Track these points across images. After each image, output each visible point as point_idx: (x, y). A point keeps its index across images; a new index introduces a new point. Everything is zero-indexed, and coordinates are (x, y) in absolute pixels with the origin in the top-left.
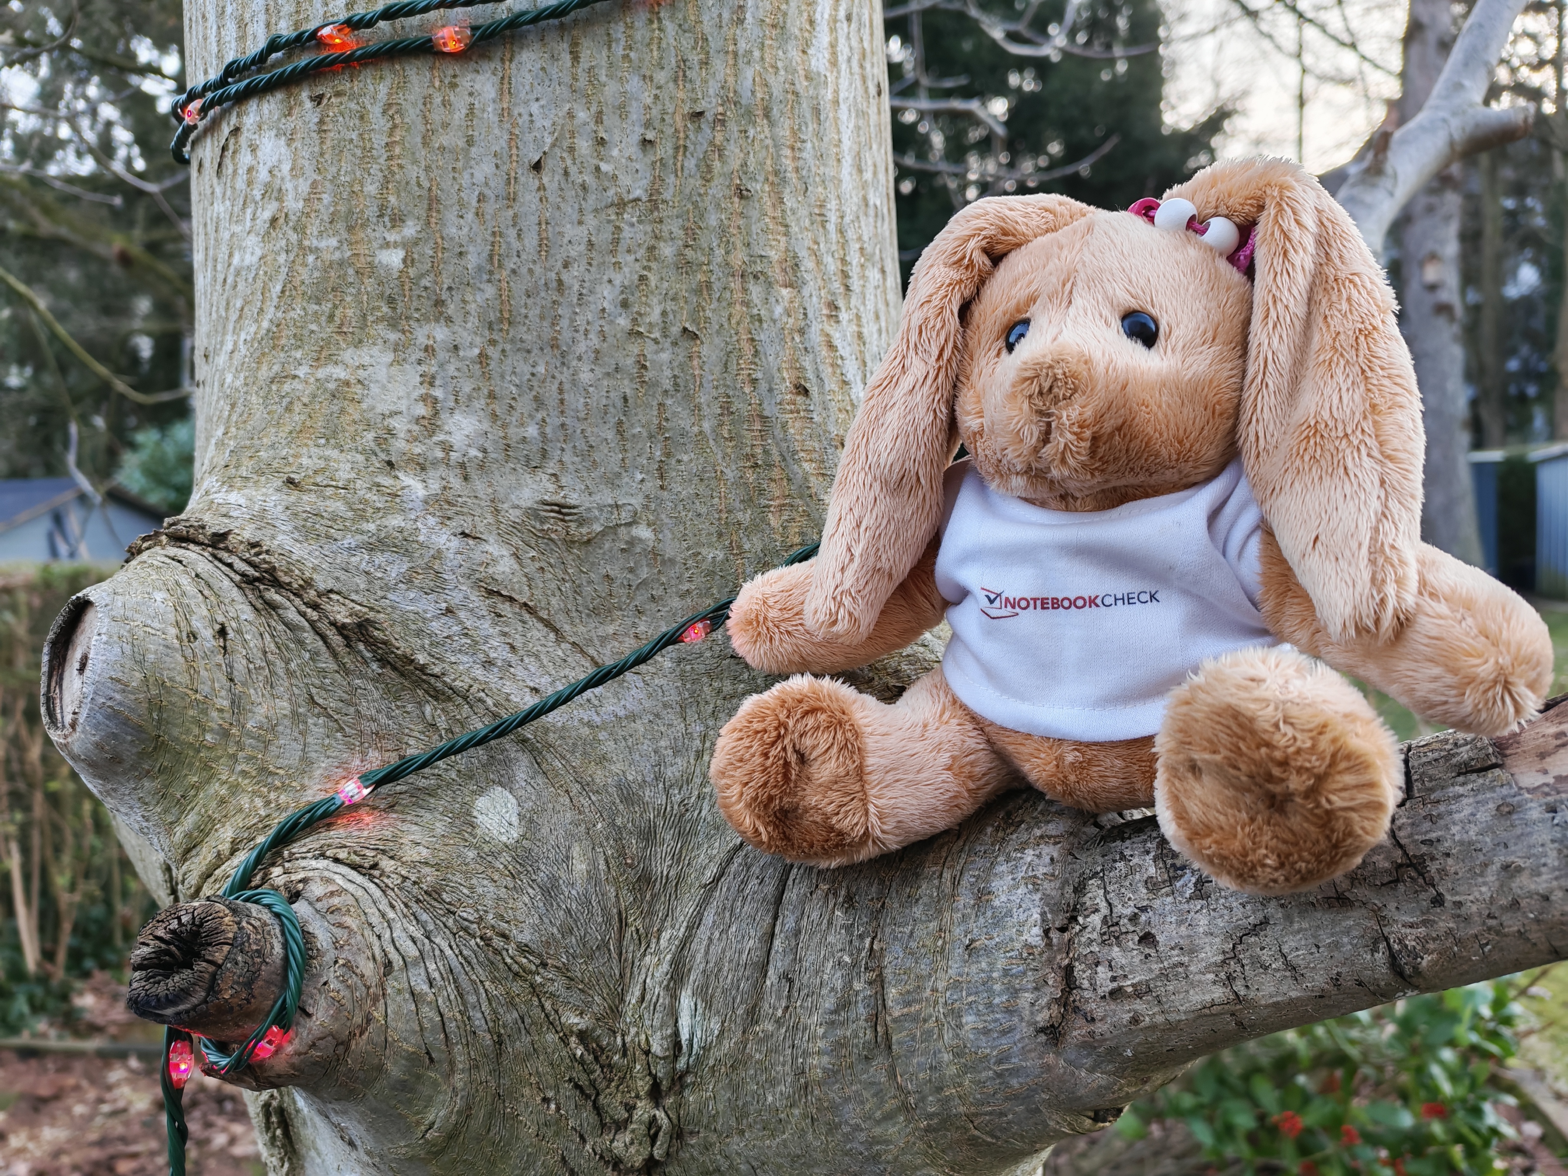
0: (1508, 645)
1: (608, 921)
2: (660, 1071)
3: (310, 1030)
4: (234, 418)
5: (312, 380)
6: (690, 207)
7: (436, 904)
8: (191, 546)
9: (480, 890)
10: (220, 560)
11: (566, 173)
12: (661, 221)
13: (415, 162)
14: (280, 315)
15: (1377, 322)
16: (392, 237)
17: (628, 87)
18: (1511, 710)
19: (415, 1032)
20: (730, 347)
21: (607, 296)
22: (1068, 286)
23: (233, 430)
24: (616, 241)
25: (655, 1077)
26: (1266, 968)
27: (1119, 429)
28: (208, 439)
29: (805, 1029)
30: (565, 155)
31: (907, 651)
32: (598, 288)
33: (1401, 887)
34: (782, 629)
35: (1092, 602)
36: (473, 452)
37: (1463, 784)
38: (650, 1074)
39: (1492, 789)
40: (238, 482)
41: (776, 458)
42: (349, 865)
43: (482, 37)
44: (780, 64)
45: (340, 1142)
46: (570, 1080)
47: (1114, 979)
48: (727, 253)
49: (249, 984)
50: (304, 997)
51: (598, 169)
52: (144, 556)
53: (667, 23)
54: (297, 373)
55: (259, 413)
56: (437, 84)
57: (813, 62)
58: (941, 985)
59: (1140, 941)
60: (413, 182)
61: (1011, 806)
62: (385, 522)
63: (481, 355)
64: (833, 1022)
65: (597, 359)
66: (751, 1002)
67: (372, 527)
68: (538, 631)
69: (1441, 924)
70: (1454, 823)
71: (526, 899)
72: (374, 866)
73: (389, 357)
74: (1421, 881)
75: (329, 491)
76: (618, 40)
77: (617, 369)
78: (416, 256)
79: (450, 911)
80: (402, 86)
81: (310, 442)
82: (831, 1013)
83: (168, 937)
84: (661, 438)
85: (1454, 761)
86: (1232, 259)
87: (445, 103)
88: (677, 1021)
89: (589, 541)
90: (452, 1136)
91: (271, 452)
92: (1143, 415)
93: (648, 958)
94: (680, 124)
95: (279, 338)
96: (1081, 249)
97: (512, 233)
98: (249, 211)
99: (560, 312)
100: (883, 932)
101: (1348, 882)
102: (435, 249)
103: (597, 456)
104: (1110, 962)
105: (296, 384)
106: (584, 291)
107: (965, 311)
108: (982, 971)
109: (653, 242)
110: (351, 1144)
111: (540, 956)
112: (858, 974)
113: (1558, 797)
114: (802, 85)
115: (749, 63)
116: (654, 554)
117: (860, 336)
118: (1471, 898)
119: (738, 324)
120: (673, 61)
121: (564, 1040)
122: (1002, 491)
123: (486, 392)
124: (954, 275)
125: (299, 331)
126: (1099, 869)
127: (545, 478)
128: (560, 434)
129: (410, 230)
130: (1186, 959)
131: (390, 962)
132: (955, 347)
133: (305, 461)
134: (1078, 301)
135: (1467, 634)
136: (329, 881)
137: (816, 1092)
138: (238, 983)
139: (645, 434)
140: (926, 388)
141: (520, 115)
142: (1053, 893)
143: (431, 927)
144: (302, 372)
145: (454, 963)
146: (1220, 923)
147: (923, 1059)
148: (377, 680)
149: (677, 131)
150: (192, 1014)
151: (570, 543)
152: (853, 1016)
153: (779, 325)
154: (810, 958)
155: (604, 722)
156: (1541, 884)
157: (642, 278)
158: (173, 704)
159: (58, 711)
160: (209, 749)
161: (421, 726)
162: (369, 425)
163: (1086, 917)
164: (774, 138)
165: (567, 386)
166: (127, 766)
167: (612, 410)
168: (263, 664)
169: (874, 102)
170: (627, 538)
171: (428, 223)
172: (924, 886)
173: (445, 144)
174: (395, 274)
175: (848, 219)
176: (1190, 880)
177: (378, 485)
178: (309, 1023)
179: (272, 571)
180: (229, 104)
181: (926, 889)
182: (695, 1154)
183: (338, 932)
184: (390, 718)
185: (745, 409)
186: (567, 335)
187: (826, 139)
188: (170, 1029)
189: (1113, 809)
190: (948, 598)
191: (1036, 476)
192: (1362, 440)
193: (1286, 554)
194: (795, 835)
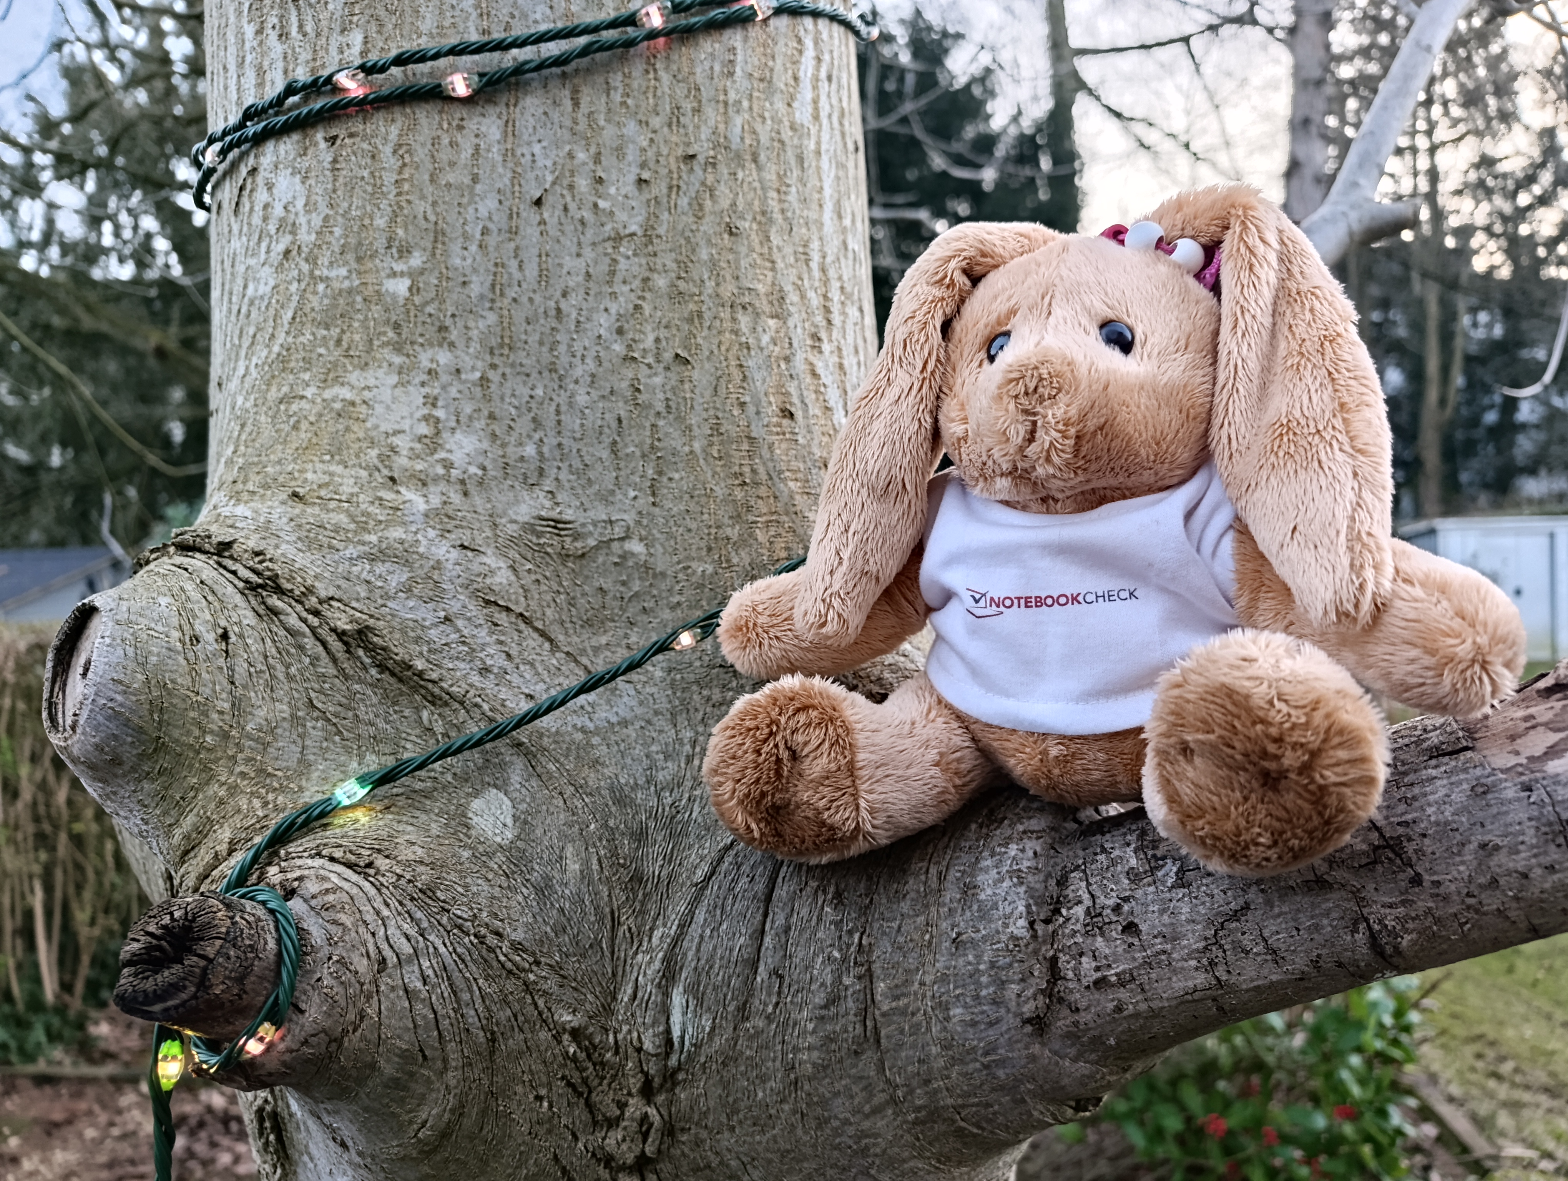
0: (1485, 625)
1: (601, 920)
2: (652, 1068)
3: (303, 1026)
4: (243, 437)
5: (319, 400)
6: (683, 242)
7: (430, 902)
8: (198, 555)
9: (475, 889)
10: (225, 568)
11: (566, 209)
12: (655, 255)
13: (423, 197)
14: (290, 339)
15: (1340, 329)
16: (399, 267)
17: (625, 131)
18: (1488, 688)
19: (408, 1030)
20: (720, 373)
21: (604, 323)
22: (1047, 299)
23: (242, 448)
24: (613, 273)
25: (646, 1074)
26: (1248, 953)
27: (1101, 429)
28: (218, 461)
29: (795, 1024)
30: (565, 192)
31: (889, 659)
32: (595, 316)
33: (1379, 868)
34: (771, 635)
35: (1075, 599)
36: (473, 470)
37: (1436, 767)
38: (642, 1071)
39: (1465, 770)
40: (245, 496)
41: (763, 476)
42: (344, 864)
43: (489, 83)
44: (767, 115)
45: (331, 1144)
46: (563, 1078)
47: (1098, 969)
48: (718, 285)
49: (240, 980)
50: (297, 994)
51: (596, 205)
52: (152, 566)
53: (662, 73)
54: (305, 393)
55: (268, 433)
56: (445, 126)
57: (797, 115)
58: (929, 979)
59: (1123, 931)
60: (420, 216)
61: (993, 803)
62: (386, 534)
63: (482, 378)
64: (822, 1018)
65: (593, 382)
66: (742, 999)
67: (373, 538)
68: (533, 640)
69: (1420, 904)
70: (1429, 805)
71: (520, 898)
72: (370, 865)
73: (394, 379)
74: (1398, 862)
75: (333, 505)
76: (616, 89)
77: (612, 392)
78: (421, 285)
79: (443, 909)
80: (413, 127)
81: (315, 459)
82: (821, 1008)
83: (159, 932)
84: (654, 457)
85: (1425, 745)
86: (1199, 276)
87: (452, 144)
88: (668, 1019)
89: (583, 555)
90: (445, 1135)
91: (278, 468)
92: (1124, 415)
93: (640, 956)
94: (674, 167)
95: (288, 361)
96: (1058, 266)
97: (513, 264)
98: (264, 245)
99: (558, 338)
100: (871, 927)
101: (1326, 865)
102: (440, 279)
103: (591, 474)
104: (1094, 952)
105: (304, 404)
106: (582, 319)
107: (946, 327)
108: (969, 963)
109: (648, 274)
110: (343, 1145)
111: (533, 954)
112: (848, 969)
113: (1532, 776)
114: (787, 134)
115: (738, 112)
116: (645, 568)
117: (841, 366)
118: (1449, 877)
119: (727, 350)
120: (668, 108)
121: (557, 1038)
122: (985, 495)
123: (486, 413)
124: (938, 292)
125: (308, 355)
126: (1080, 862)
127: (542, 495)
128: (557, 453)
129: (416, 260)
130: (1168, 947)
131: (384, 959)
132: (938, 360)
133: (310, 476)
134: (1058, 311)
135: (1444, 616)
136: (324, 879)
137: (807, 1087)
138: (229, 978)
139: (638, 453)
140: (911, 398)
141: (523, 155)
142: (1038, 886)
143: (425, 924)
144: (309, 392)
145: (448, 961)
146: (1202, 910)
147: (911, 1053)
148: (375, 685)
149: (670, 172)
150: (181, 1010)
151: (565, 557)
152: (842, 1011)
153: (766, 352)
154: (800, 954)
155: (597, 728)
156: (1520, 862)
157: (637, 307)
158: (175, 706)
159: (60, 715)
160: (209, 750)
161: (418, 731)
162: (373, 443)
163: (1069, 908)
164: (760, 181)
165: (563, 408)
166: (126, 767)
167: (606, 430)
168: (264, 668)
169: (852, 157)
170: (620, 552)
171: (434, 255)
172: (911, 882)
173: (452, 181)
174: (401, 302)
175: (829, 260)
176: (1171, 869)
177: (381, 499)
178: (302, 1020)
179: (275, 578)
180: (248, 145)
181: (912, 884)
182: (686, 1150)
183: (333, 929)
184: (387, 722)
185: (733, 431)
186: (565, 359)
187: (809, 185)
188: (160, 1027)
189: (1090, 804)
190: (932, 603)
191: (1020, 477)
192: (1333, 436)
193: (1262, 547)
194: (787, 830)
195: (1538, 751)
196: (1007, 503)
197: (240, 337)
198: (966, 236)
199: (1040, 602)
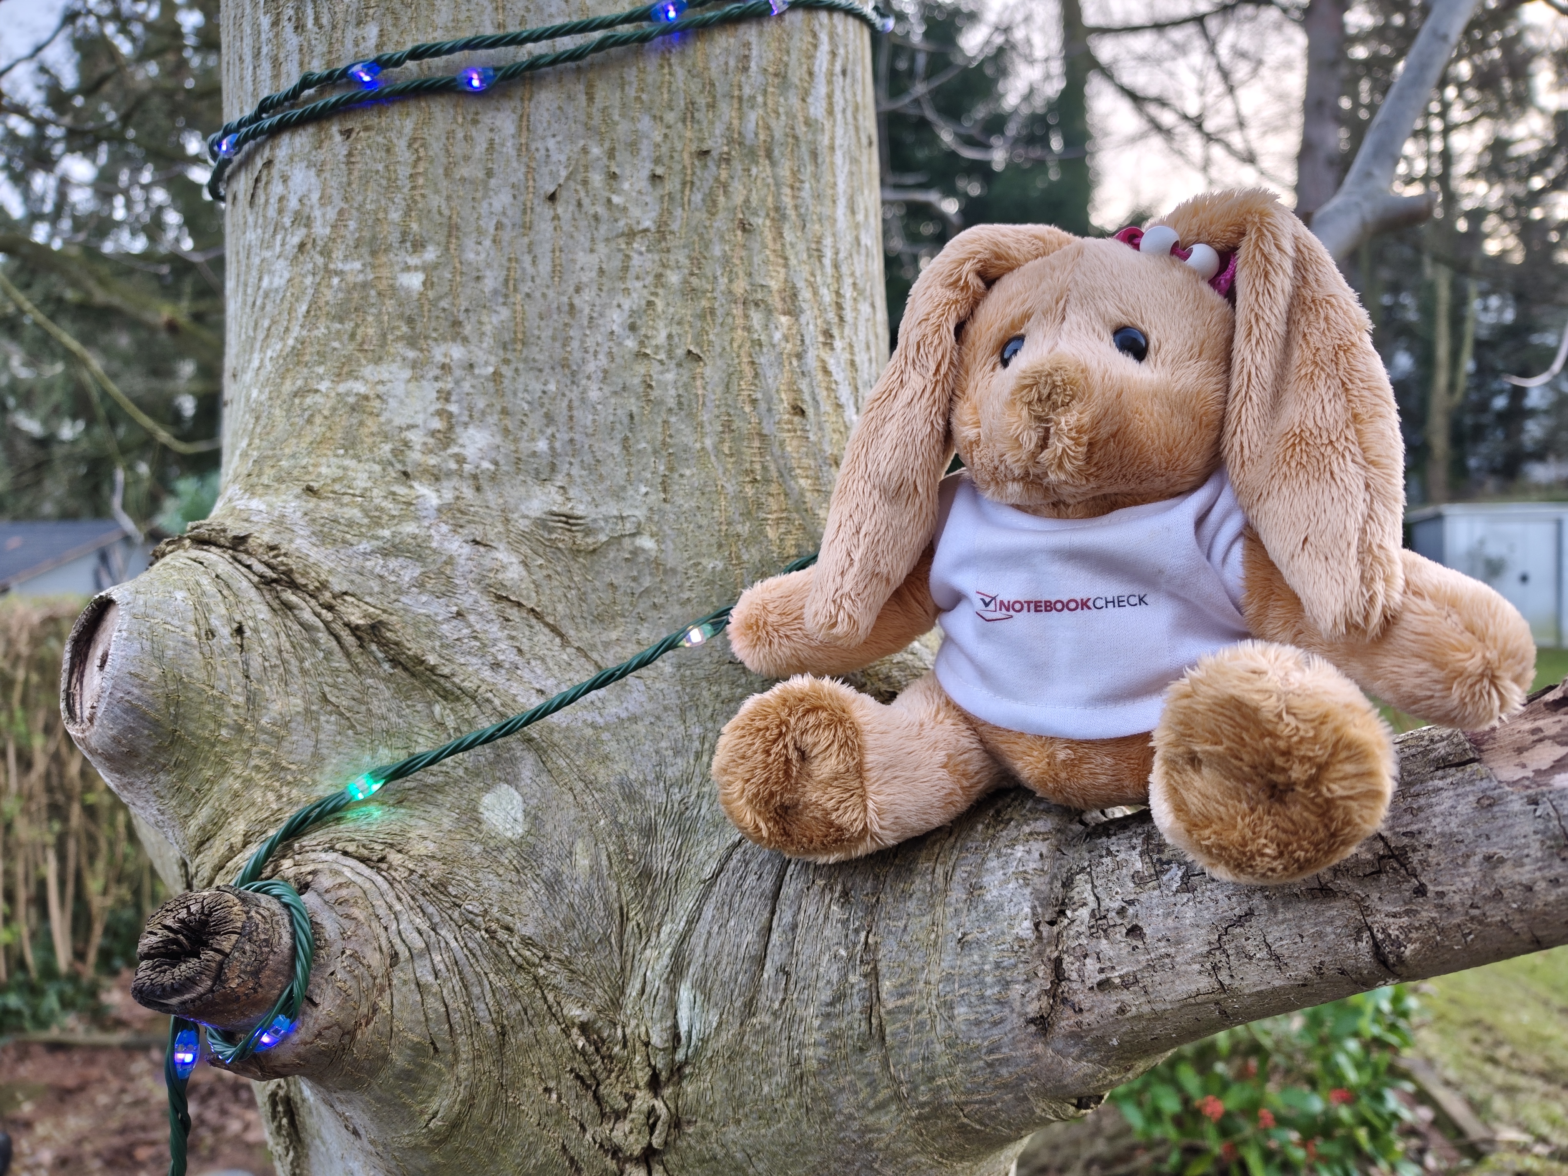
0: (1495, 639)
1: (610, 915)
2: (659, 1062)
3: (316, 1019)
4: (258, 430)
5: (333, 394)
6: (696, 238)
7: (442, 897)
8: (213, 549)
9: (486, 884)
10: (240, 562)
11: (579, 204)
12: (668, 251)
13: (437, 192)
14: (304, 333)
15: (1355, 339)
16: (413, 261)
17: (639, 126)
18: (1497, 703)
19: (420, 1023)
20: (731, 369)
21: (616, 319)
22: (1062, 303)
23: (257, 441)
24: (626, 269)
25: (654, 1068)
26: (1251, 958)
27: (1114, 436)
28: (233, 453)
29: (801, 1021)
30: (579, 187)
31: (897, 657)
32: (608, 312)
33: (1384, 878)
34: (782, 633)
35: (1084, 604)
36: (486, 465)
37: (1442, 778)
38: (650, 1065)
39: (1472, 782)
40: (260, 490)
42: (357, 858)
43: (503, 78)
44: (781, 110)
45: (344, 1131)
46: (571, 1071)
47: (1102, 971)
48: (730, 281)
49: (256, 974)
50: (311, 987)
51: (609, 201)
52: (167, 559)
53: (677, 69)
54: (319, 387)
55: (282, 426)
57: (812, 110)
58: (934, 978)
59: (1127, 934)
60: (435, 210)
61: (1000, 804)
62: (400, 528)
63: (495, 373)
64: (828, 1015)
65: (605, 378)
66: (749, 995)
67: (386, 533)
68: (544, 636)
69: (1424, 914)
70: (1435, 816)
71: (531, 894)
73: (407, 373)
74: (1403, 872)
75: (346, 499)
76: (630, 83)
77: (624, 388)
78: (435, 280)
79: (455, 904)
80: (428, 121)
81: (329, 453)
82: (827, 1005)
83: (176, 926)
84: (664, 453)
85: (1432, 756)
86: (1213, 282)
87: (467, 138)
88: (676, 1014)
89: (594, 551)
90: (455, 1125)
91: (292, 462)
92: (1137, 423)
93: (648, 952)
94: (687, 161)
95: (303, 355)
96: (1072, 270)
97: (527, 259)
98: (279, 237)
99: (571, 333)
100: (878, 926)
101: (1331, 874)
102: (454, 274)
103: (603, 470)
104: (1098, 954)
105: (318, 398)
106: (595, 315)
107: (960, 330)
108: (974, 963)
109: (660, 270)
110: (355, 1133)
111: (543, 949)
112: (854, 967)
113: (1539, 790)
114: (801, 129)
116: (656, 564)
117: (853, 363)
118: (1454, 888)
119: (740, 347)
120: (682, 103)
121: (566, 1031)
122: (997, 498)
123: (499, 408)
124: (951, 295)
125: (322, 348)
126: (1086, 864)
127: (553, 490)
128: (569, 448)
129: (431, 254)
130: (1172, 951)
131: (396, 954)
132: (951, 363)
133: (324, 470)
134: (1072, 317)
135: (1454, 630)
136: (337, 873)
137: (812, 1082)
138: (245, 972)
139: (650, 450)
140: (924, 401)
141: (537, 150)
142: (1043, 888)
143: (437, 919)
144: (324, 386)
145: (460, 955)
146: (1206, 915)
147: (916, 1050)
148: (388, 679)
149: (684, 167)
150: (198, 1003)
151: (576, 552)
152: (848, 1008)
153: (778, 349)
154: (806, 952)
155: (607, 724)
156: (1525, 874)
157: (650, 304)
158: (190, 699)
159: (78, 706)
160: (224, 743)
161: (430, 725)
162: (386, 437)
163: (1074, 910)
164: (775, 177)
165: (576, 404)
166: (143, 759)
167: (618, 426)
168: (279, 662)
169: (865, 151)
170: (631, 548)
171: (447, 249)
172: (918, 881)
173: (466, 175)
174: (415, 296)
175: (842, 255)
176: (1176, 873)
177: (394, 494)
178: (316, 1013)
179: (289, 572)
180: (263, 137)
181: (919, 885)
182: (692, 1142)
183: (346, 923)
184: (400, 717)
185: (745, 428)
186: (577, 355)
187: (822, 181)
188: (176, 1019)
189: (1096, 807)
190: (941, 604)
191: (1032, 482)
192: (1346, 448)
193: (1273, 556)
194: (795, 830)
195: (1545, 765)
196: (1018, 507)
197: (255, 329)
198: (981, 238)
199: (1049, 606)
